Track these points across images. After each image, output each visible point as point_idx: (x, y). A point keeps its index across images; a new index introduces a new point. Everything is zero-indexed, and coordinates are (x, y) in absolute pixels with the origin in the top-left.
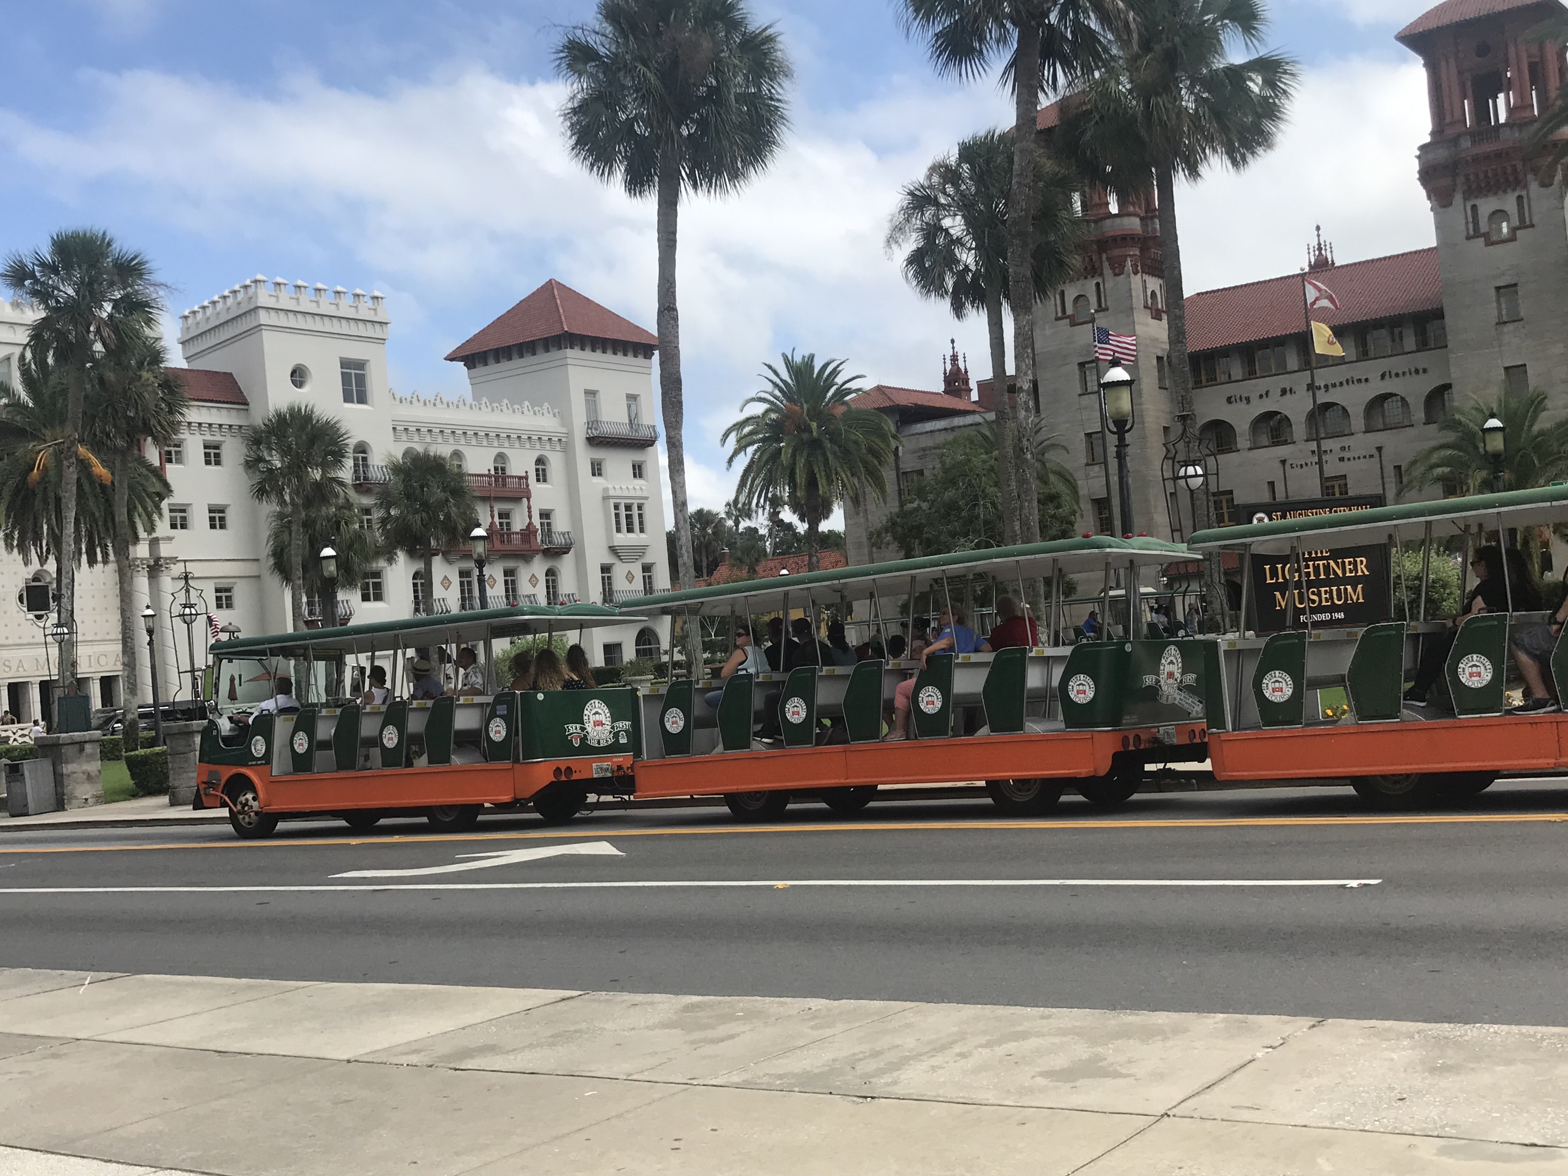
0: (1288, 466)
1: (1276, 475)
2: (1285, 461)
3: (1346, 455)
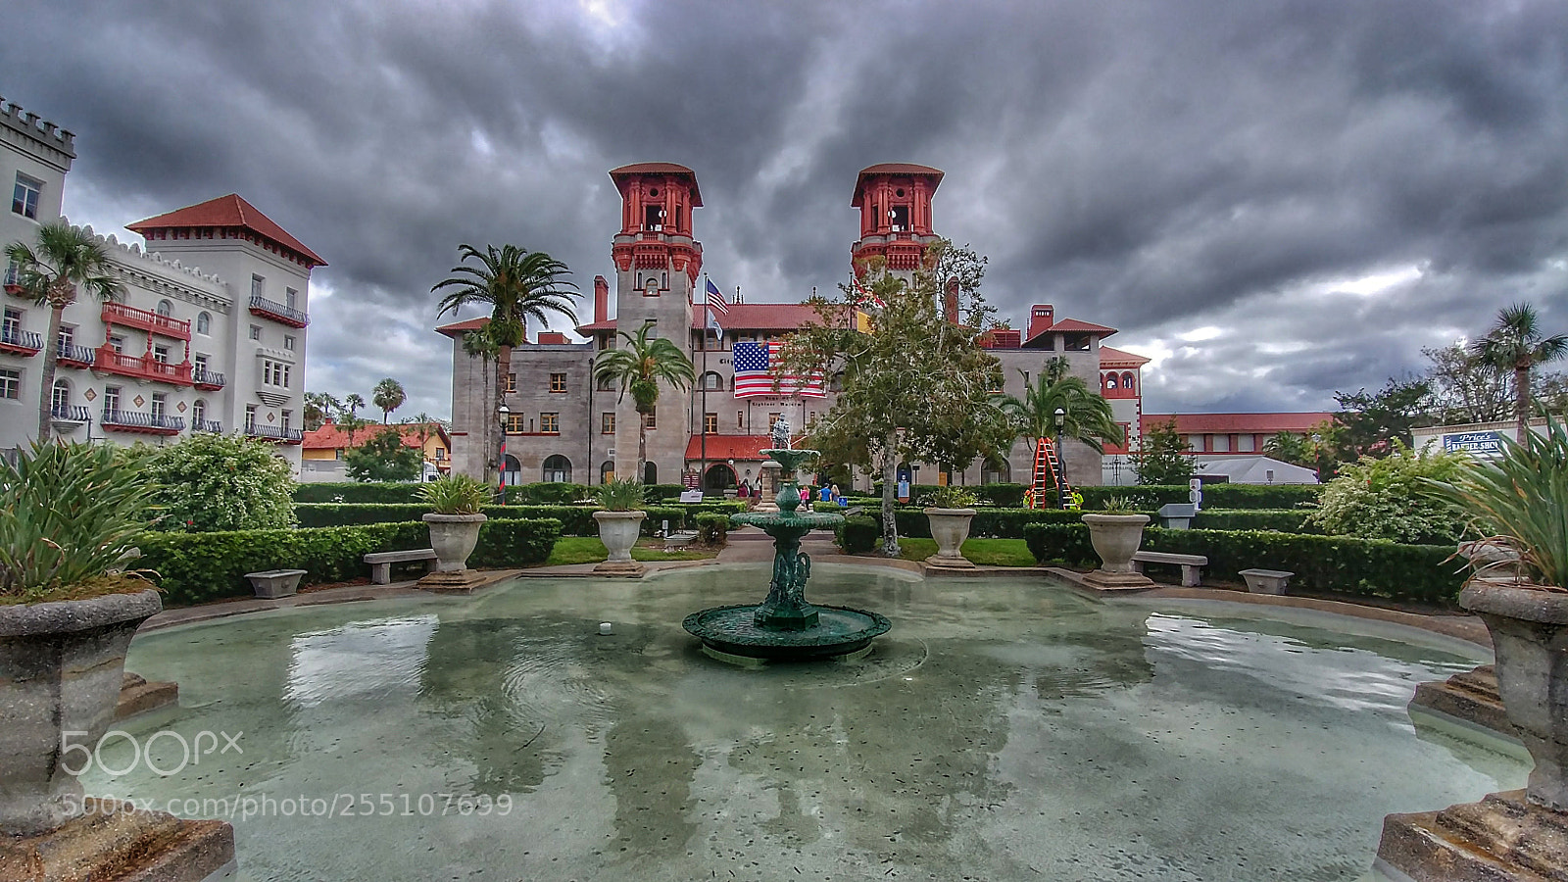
0: (751, 404)
1: (744, 408)
2: (750, 400)
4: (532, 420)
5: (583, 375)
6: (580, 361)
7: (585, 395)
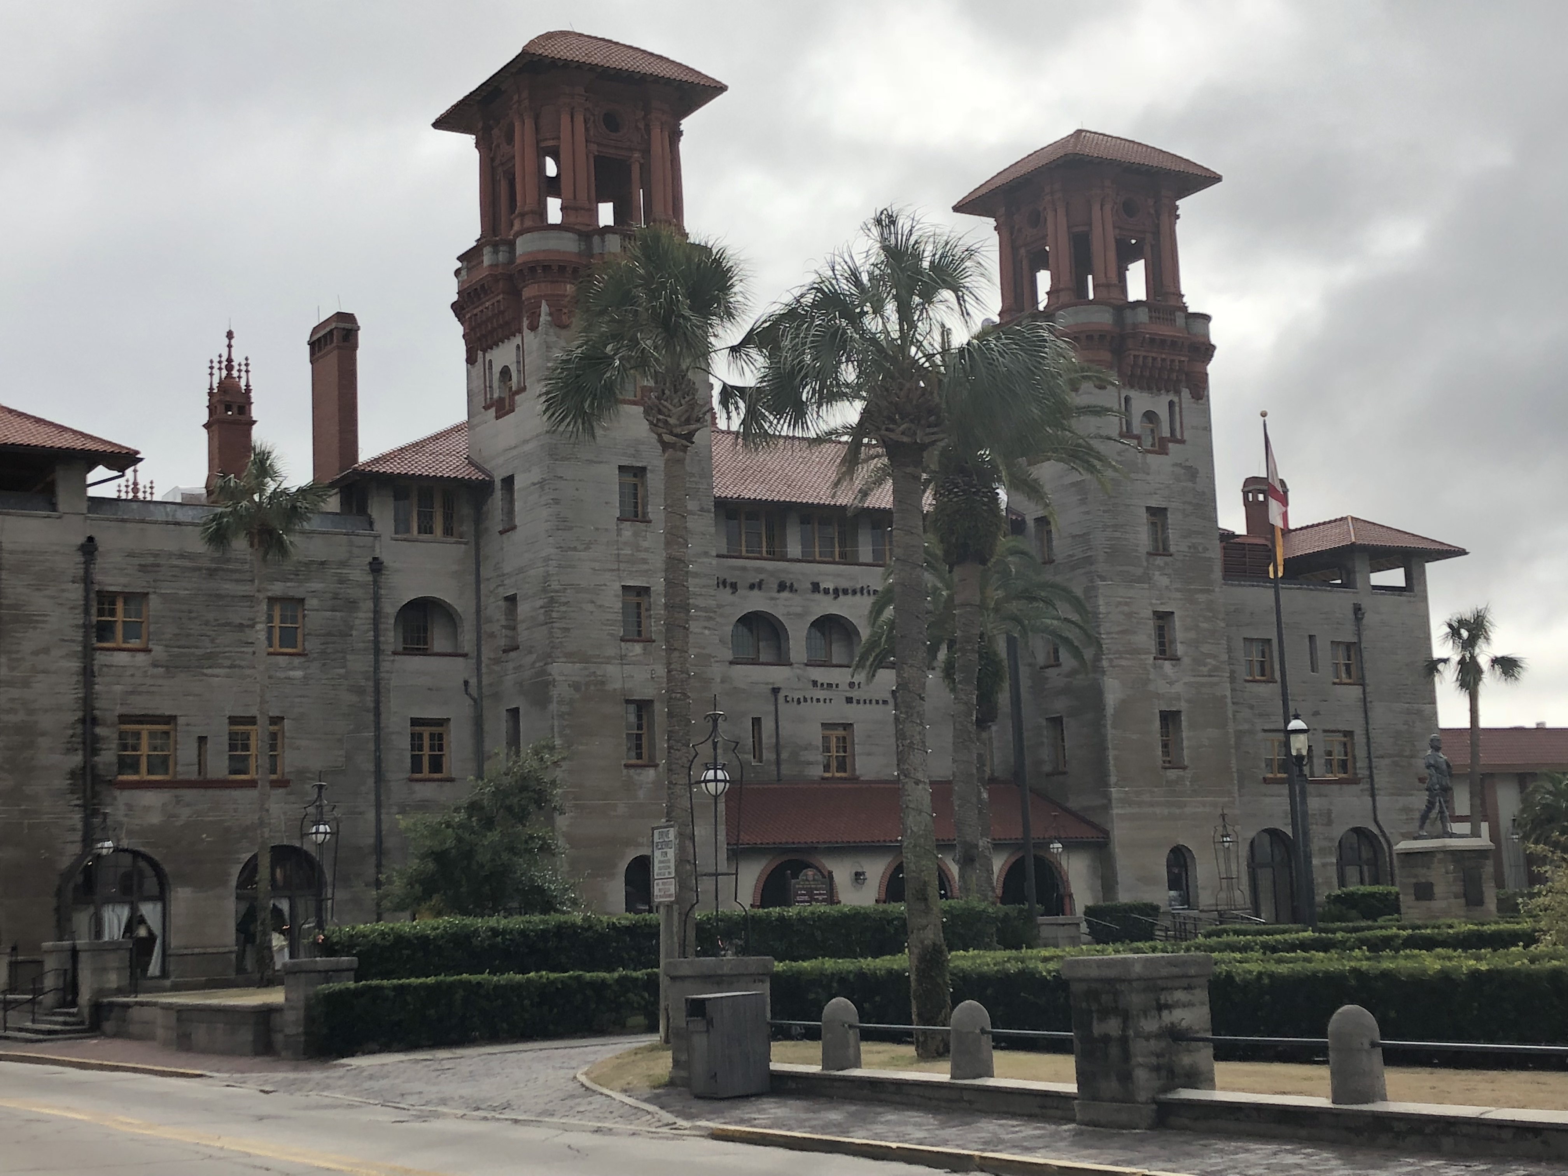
0: (781, 699)
1: (764, 709)
2: (779, 689)
3: (855, 694)
4: (202, 740)
5: (352, 605)
6: (343, 564)
7: (360, 663)
